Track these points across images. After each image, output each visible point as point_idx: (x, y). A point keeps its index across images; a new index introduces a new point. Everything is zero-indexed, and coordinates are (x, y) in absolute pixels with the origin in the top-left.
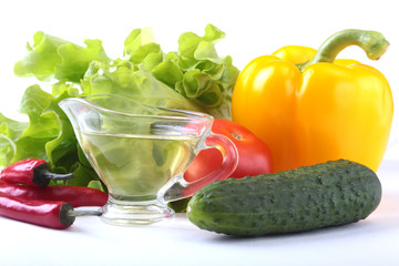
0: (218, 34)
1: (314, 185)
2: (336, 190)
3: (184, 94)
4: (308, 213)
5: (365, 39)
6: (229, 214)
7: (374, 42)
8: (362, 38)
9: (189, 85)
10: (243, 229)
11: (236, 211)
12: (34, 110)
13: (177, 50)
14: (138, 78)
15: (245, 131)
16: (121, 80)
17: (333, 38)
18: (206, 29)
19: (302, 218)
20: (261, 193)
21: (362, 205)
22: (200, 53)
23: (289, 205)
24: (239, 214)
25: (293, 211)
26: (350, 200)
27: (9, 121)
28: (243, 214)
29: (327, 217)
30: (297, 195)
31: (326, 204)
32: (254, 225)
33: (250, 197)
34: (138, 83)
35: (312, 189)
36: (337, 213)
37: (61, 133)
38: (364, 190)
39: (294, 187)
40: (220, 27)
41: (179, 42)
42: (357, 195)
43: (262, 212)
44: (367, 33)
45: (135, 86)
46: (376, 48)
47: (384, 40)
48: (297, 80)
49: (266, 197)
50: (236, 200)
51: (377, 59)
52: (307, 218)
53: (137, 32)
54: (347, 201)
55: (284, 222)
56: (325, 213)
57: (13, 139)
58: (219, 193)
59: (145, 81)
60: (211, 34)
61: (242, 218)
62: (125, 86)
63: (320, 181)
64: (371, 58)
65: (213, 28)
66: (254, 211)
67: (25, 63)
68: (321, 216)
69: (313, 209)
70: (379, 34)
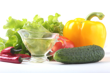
0: (59, 15)
1: (87, 50)
2: (93, 52)
3: (50, 31)
4: (86, 58)
5: (98, 15)
6: (65, 57)
7: (101, 15)
8: (97, 14)
9: (51, 29)
10: (69, 61)
11: (67, 56)
12: (10, 36)
13: (48, 20)
14: (38, 25)
15: (67, 39)
16: (34, 26)
17: (90, 15)
18: (55, 14)
19: (84, 59)
20: (73, 52)
21: (100, 56)
22: (54, 20)
23: (81, 55)
24: (68, 57)
25: (82, 57)
26: (97, 55)
27: (3, 39)
28: (69, 57)
29: (91, 59)
30: (83, 53)
31: (90, 55)
32: (72, 60)
33: (70, 53)
34: (38, 27)
35: (86, 51)
36: (93, 58)
37: (17, 41)
38: (100, 52)
39: (82, 51)
40: (59, 14)
41: (48, 18)
42: (98, 53)
43: (74, 56)
44: (98, 13)
45: (37, 28)
46: (101, 17)
47: (103, 15)
48: (81, 25)
49: (75, 53)
50: (67, 53)
51: (102, 19)
52: (85, 59)
53: (37, 15)
54: (96, 55)
55: (79, 60)
56: (90, 58)
57: (4, 43)
58: (62, 51)
59: (40, 26)
60: (57, 16)
61: (68, 58)
62: (35, 28)
63: (88, 49)
64: (100, 19)
65: (57, 14)
66: (72, 56)
67: (6, 26)
68: (89, 58)
69: (87, 56)
70: (102, 13)
